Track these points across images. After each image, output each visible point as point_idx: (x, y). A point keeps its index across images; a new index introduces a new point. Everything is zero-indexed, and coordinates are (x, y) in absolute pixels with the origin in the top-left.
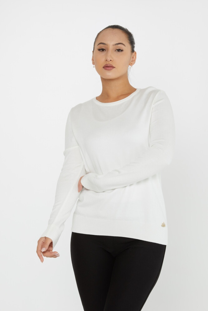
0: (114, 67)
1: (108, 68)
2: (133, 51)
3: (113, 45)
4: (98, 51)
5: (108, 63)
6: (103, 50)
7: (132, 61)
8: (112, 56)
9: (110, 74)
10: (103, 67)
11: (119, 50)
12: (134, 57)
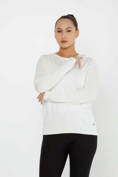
0: (67, 41)
1: (64, 42)
2: (77, 29)
3: (65, 29)
4: (58, 33)
5: (63, 40)
6: (60, 32)
7: (77, 35)
8: (65, 35)
9: (65, 45)
10: (61, 42)
11: (69, 31)
12: (78, 32)
